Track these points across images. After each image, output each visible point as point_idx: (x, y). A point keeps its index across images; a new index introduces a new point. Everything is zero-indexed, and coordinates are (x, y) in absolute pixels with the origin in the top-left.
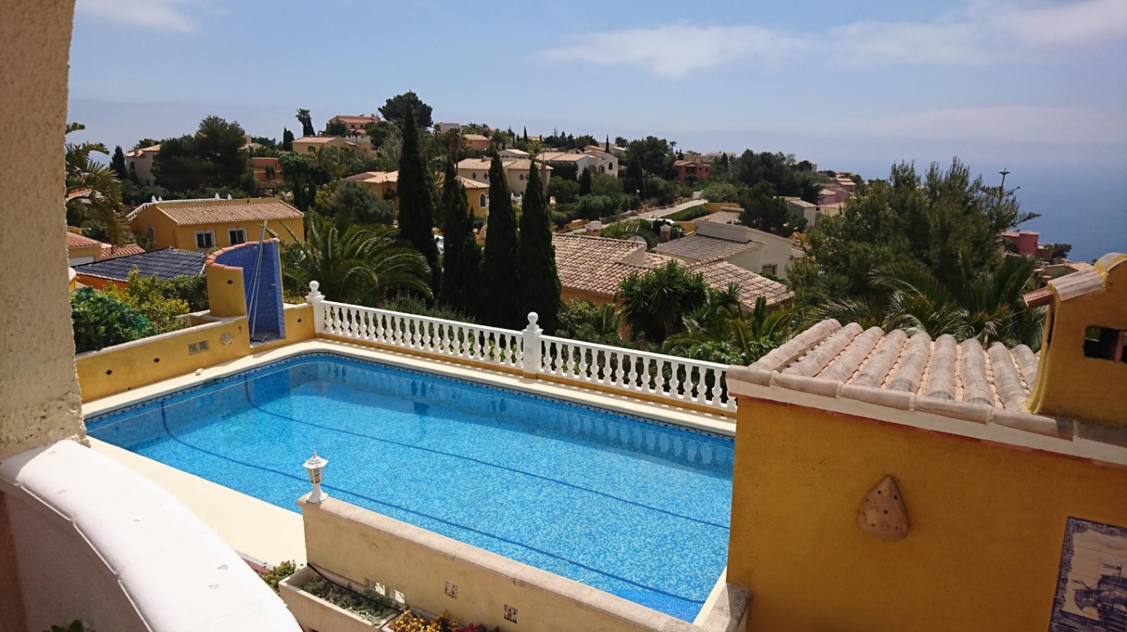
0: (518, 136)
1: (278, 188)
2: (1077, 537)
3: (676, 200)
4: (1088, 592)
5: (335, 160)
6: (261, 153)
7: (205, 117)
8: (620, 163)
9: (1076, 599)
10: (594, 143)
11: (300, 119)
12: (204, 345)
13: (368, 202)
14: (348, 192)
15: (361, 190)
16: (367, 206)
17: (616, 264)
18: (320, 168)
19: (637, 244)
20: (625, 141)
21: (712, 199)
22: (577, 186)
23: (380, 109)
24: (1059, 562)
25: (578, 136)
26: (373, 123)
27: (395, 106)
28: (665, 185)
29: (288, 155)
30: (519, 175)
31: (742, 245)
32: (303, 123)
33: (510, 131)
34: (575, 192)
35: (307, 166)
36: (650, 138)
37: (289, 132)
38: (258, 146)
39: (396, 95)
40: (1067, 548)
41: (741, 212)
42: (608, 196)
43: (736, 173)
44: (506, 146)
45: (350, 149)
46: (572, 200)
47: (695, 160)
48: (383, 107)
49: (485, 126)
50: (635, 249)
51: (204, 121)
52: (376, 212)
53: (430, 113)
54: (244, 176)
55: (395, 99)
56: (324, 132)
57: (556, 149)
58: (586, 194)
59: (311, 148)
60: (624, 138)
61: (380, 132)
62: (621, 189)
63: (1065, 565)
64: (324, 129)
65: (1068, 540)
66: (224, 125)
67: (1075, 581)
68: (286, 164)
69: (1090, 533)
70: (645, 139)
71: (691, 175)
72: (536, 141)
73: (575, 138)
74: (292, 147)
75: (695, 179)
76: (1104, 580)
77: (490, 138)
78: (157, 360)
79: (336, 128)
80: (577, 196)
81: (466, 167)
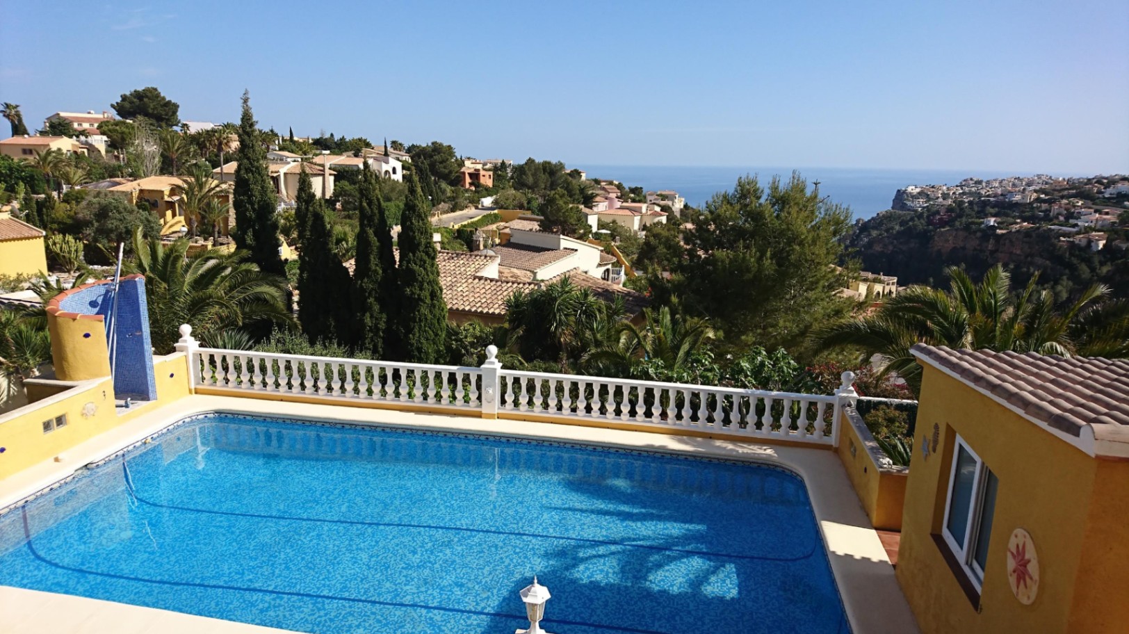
8: (404, 168)
10: (369, 145)
11: (6, 116)
12: (60, 421)
14: (99, 203)
15: (115, 200)
17: (475, 278)
18: (45, 174)
20: (401, 145)
21: (504, 207)
23: (112, 106)
25: (351, 138)
26: (107, 121)
27: (132, 102)
28: (453, 192)
32: (11, 120)
35: (24, 172)
36: (434, 144)
41: (540, 220)
42: (400, 202)
44: (271, 147)
45: (80, 152)
48: (117, 103)
53: (177, 111)
56: (41, 131)
57: (328, 152)
59: (27, 151)
60: (400, 142)
61: (118, 132)
64: (40, 126)
71: (474, 181)
72: (303, 143)
75: (479, 185)
79: (57, 126)
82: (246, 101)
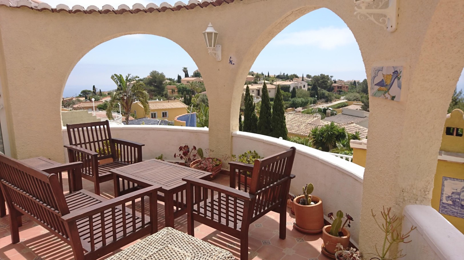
0: (265, 75)
1: (176, 97)
2: (445, 182)
3: (333, 100)
4: (449, 197)
5: (197, 86)
6: (170, 84)
7: (152, 71)
8: (308, 85)
9: (446, 199)
10: (296, 77)
11: (184, 71)
14: (203, 98)
17: (308, 124)
18: (192, 89)
19: (317, 116)
20: (310, 76)
21: (349, 100)
22: (290, 94)
24: (441, 189)
25: (290, 75)
28: (328, 94)
29: (180, 85)
31: (363, 118)
32: (185, 73)
33: (262, 73)
34: (289, 97)
35: (187, 88)
36: (321, 75)
37: (180, 76)
38: (169, 81)
40: (443, 185)
41: (362, 105)
42: (303, 98)
43: (360, 89)
44: (261, 79)
45: (202, 82)
46: (289, 100)
47: (341, 83)
49: (252, 72)
50: (316, 118)
54: (164, 93)
56: (192, 76)
57: (281, 80)
58: (294, 97)
59: (188, 82)
60: (310, 75)
62: (309, 95)
63: (442, 190)
64: (192, 74)
65: (443, 183)
66: (158, 73)
67: (445, 194)
68: (179, 88)
69: (449, 181)
70: (319, 75)
71: (340, 89)
72: (273, 77)
73: (289, 75)
74: (181, 81)
75: (341, 91)
76: (453, 193)
77: (255, 76)
79: (197, 74)
80: (290, 98)
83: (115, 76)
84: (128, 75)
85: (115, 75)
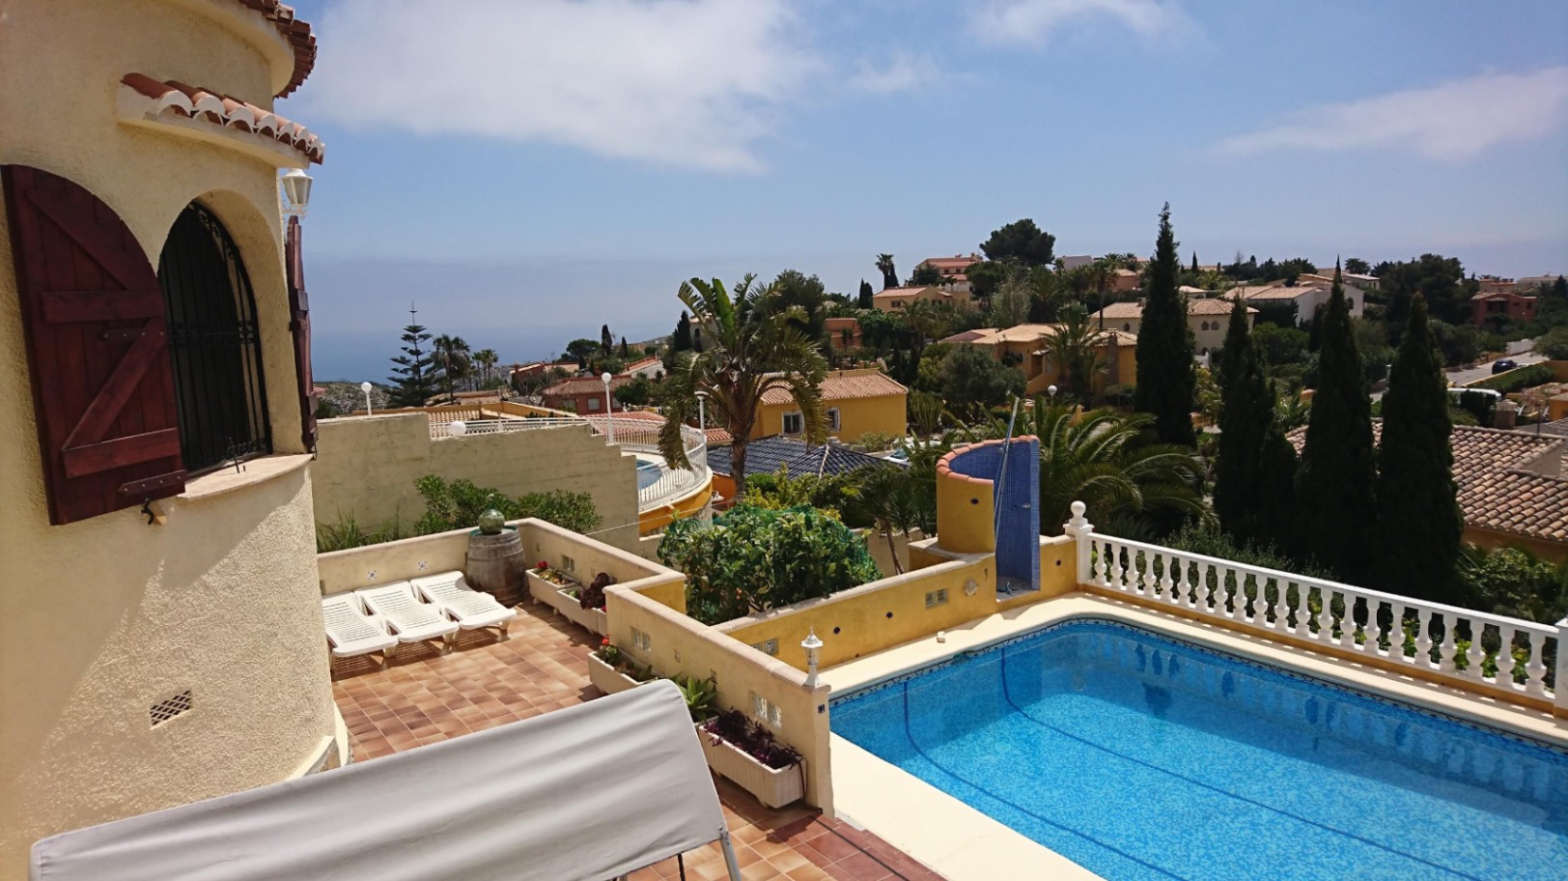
0: (1183, 267)
1: (857, 356)
5: (931, 317)
6: (835, 313)
7: (781, 272)
8: (1366, 299)
10: (1307, 268)
11: (881, 267)
12: (942, 596)
13: (990, 370)
14: (963, 358)
15: (981, 354)
16: (988, 376)
17: (1510, 474)
18: (912, 327)
20: (1364, 264)
21: (1561, 355)
22: (1301, 337)
23: (982, 246)
25: (1283, 261)
26: (976, 265)
27: (1003, 240)
28: (1454, 332)
29: (869, 314)
30: (1202, 321)
32: (885, 273)
34: (1300, 347)
35: (892, 326)
36: (1427, 258)
37: (868, 284)
38: (834, 304)
39: (1005, 225)
45: (944, 302)
46: (1295, 359)
47: (1501, 290)
48: (987, 242)
49: (1130, 256)
51: (780, 277)
52: (1000, 384)
53: (1052, 245)
55: (1003, 230)
56: (910, 282)
57: (1246, 282)
59: (896, 303)
60: (1361, 260)
61: (985, 276)
64: (910, 276)
66: (801, 279)
68: (867, 325)
70: (1418, 259)
71: (1499, 314)
72: (1211, 272)
73: (1277, 264)
74: (872, 303)
75: (1506, 321)
77: (1140, 272)
78: (890, 615)
79: (926, 275)
81: (1114, 316)
82: (1165, 218)
83: (693, 287)
84: (743, 282)
85: (695, 281)
